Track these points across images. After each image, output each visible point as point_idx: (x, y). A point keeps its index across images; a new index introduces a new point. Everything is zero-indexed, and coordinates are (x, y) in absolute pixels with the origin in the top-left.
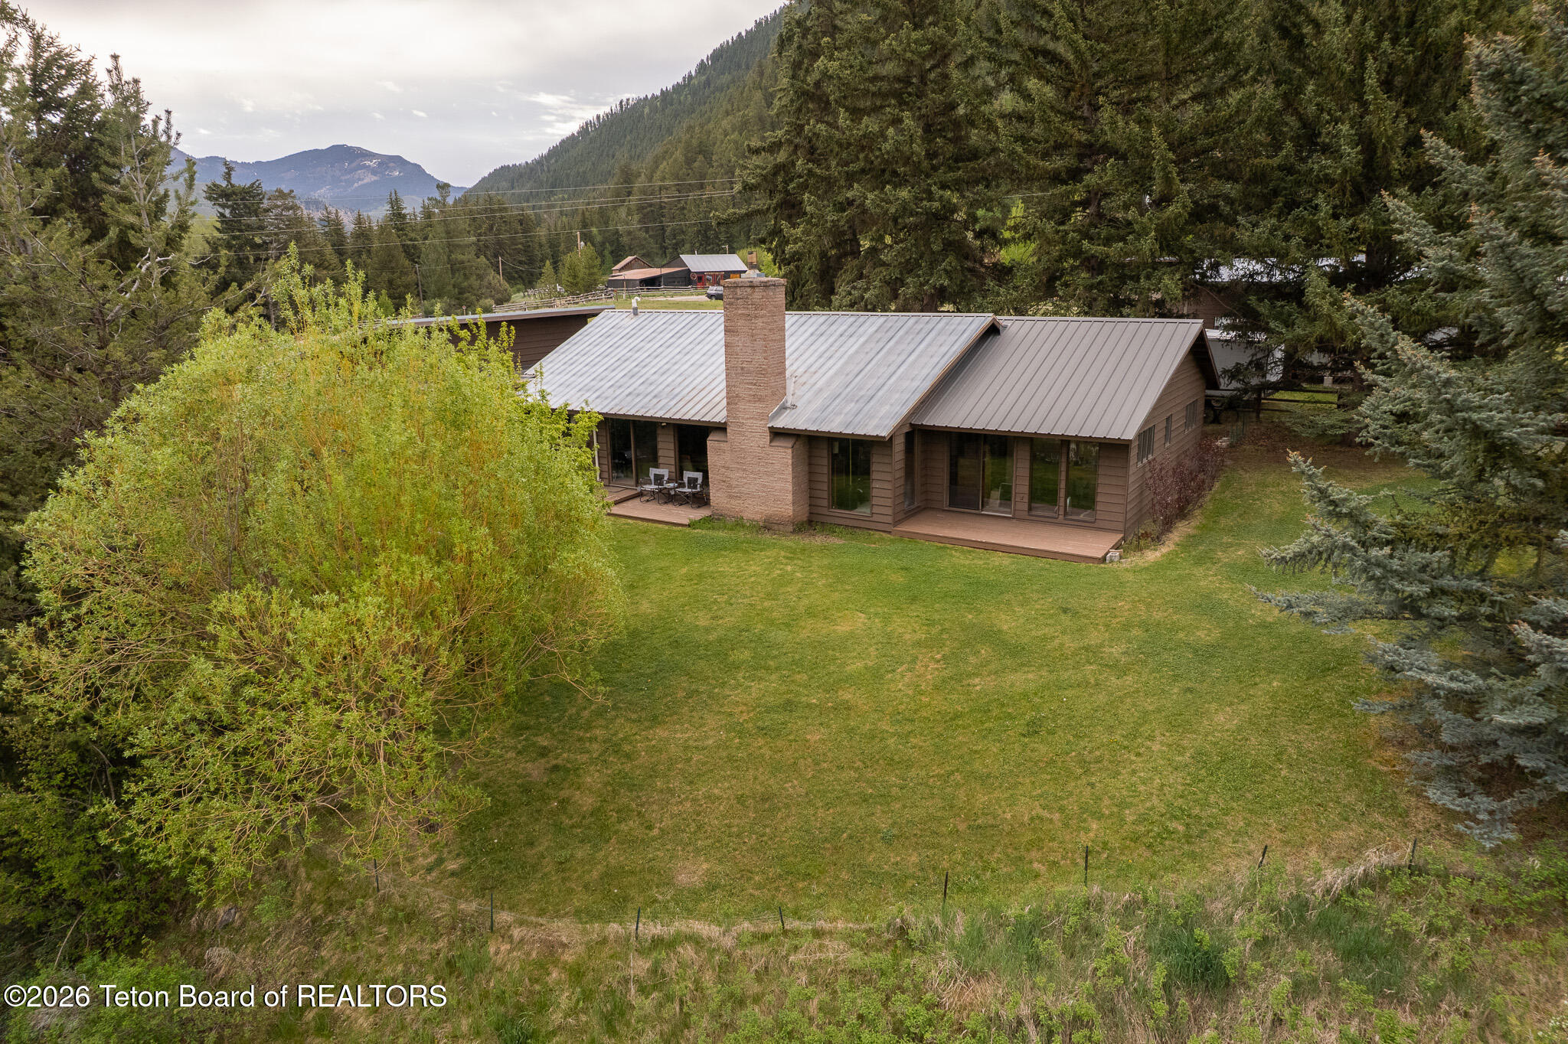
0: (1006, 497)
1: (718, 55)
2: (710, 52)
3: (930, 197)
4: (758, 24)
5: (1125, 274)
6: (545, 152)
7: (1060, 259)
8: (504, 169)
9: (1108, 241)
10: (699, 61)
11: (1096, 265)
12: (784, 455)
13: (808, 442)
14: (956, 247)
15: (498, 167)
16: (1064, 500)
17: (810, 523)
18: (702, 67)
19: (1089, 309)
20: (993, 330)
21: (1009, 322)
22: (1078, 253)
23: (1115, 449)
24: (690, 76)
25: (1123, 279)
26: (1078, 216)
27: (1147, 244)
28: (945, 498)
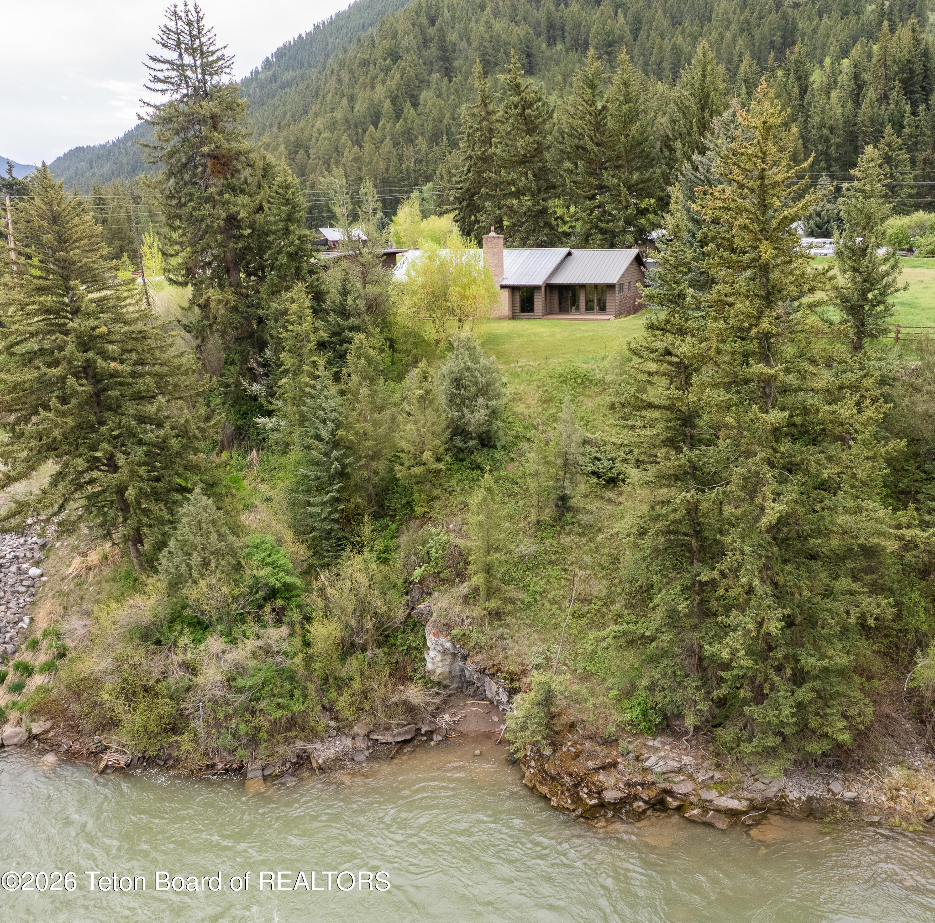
0: (578, 309)
1: (281, 53)
2: (274, 50)
3: (539, 204)
4: (316, 27)
5: (614, 235)
6: (121, 135)
7: (591, 229)
8: (79, 150)
9: (608, 222)
10: (264, 58)
11: (603, 232)
12: (505, 294)
13: (513, 289)
14: (548, 224)
15: (73, 147)
16: (597, 308)
17: (514, 317)
18: (267, 63)
19: (602, 246)
20: (569, 254)
21: (575, 252)
22: (597, 227)
23: (611, 287)
24: (257, 71)
25: (614, 237)
26: (596, 212)
27: (621, 223)
28: (557, 309)
